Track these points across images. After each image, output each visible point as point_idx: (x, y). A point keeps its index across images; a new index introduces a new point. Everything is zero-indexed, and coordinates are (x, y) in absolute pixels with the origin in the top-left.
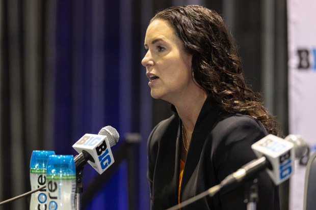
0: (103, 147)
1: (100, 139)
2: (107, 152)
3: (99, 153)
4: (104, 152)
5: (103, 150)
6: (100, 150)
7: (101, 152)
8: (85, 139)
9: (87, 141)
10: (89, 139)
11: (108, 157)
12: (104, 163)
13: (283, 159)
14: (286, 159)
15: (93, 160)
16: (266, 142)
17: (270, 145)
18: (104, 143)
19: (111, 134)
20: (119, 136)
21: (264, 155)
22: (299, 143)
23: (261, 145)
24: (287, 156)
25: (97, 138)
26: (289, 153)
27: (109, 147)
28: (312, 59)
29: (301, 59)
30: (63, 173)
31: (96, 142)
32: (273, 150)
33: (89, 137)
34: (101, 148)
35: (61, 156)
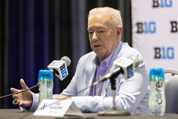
0: (63, 67)
1: (61, 63)
2: (65, 69)
3: (61, 70)
4: (64, 69)
5: (63, 68)
6: (62, 68)
7: (62, 69)
8: (54, 63)
9: (55, 64)
10: (56, 63)
11: (66, 72)
12: (64, 75)
13: (129, 68)
14: (130, 68)
15: (58, 74)
16: (120, 60)
17: (122, 61)
18: (64, 65)
19: (67, 60)
20: (70, 61)
21: (119, 67)
22: (136, 61)
23: (118, 62)
24: (131, 67)
25: (60, 62)
26: (132, 65)
27: (66, 67)
28: (144, 28)
29: (139, 28)
30: (47, 79)
31: (60, 64)
32: (124, 64)
33: (56, 62)
34: (62, 67)
35: (46, 70)
